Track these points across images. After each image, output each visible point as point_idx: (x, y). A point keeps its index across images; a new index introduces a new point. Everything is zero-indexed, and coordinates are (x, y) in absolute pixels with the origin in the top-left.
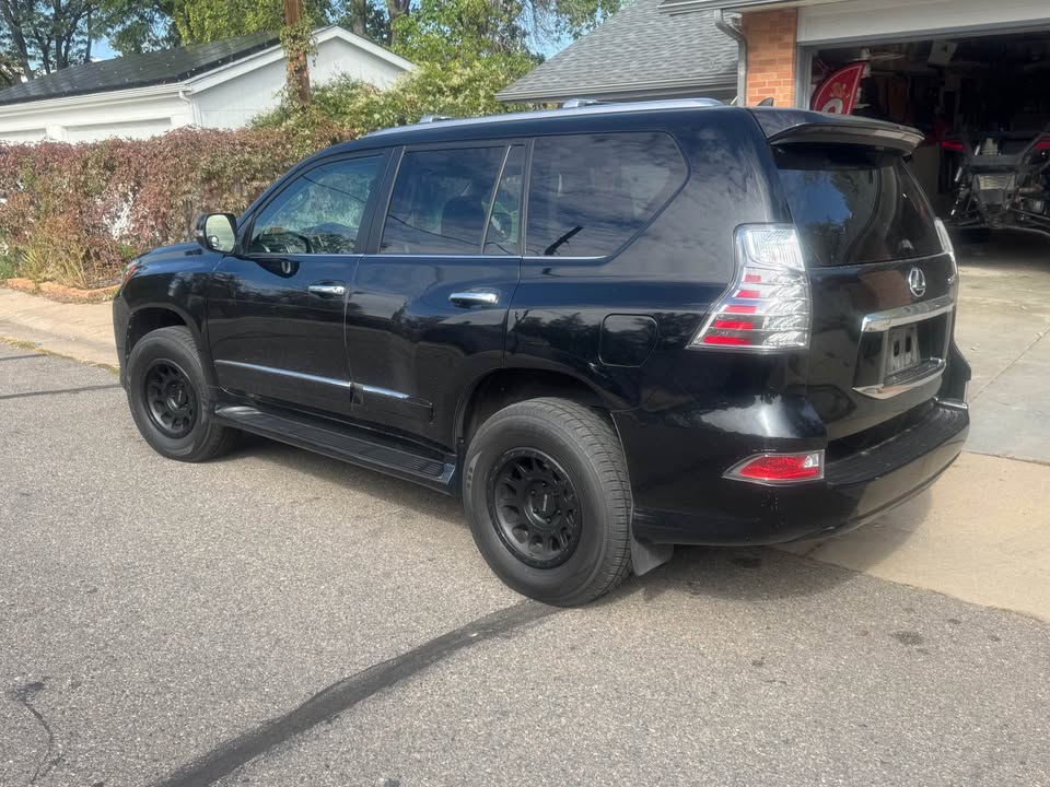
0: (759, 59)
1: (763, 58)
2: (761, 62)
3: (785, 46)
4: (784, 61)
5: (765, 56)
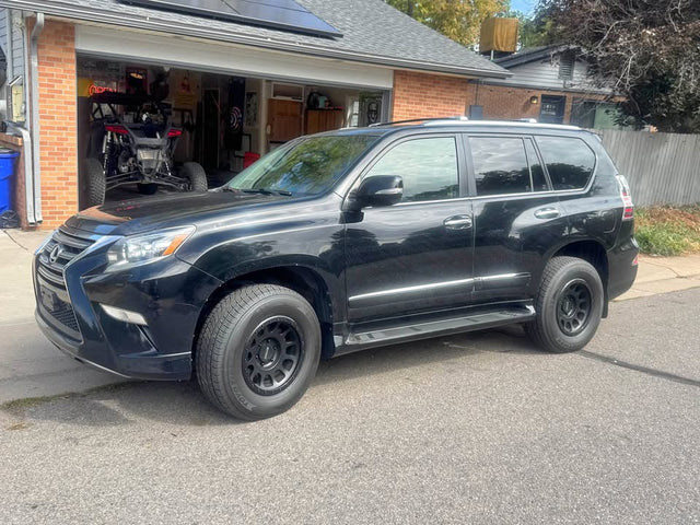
0: (45, 55)
2: (48, 58)
3: (70, 50)
4: (69, 61)
5: (52, 54)
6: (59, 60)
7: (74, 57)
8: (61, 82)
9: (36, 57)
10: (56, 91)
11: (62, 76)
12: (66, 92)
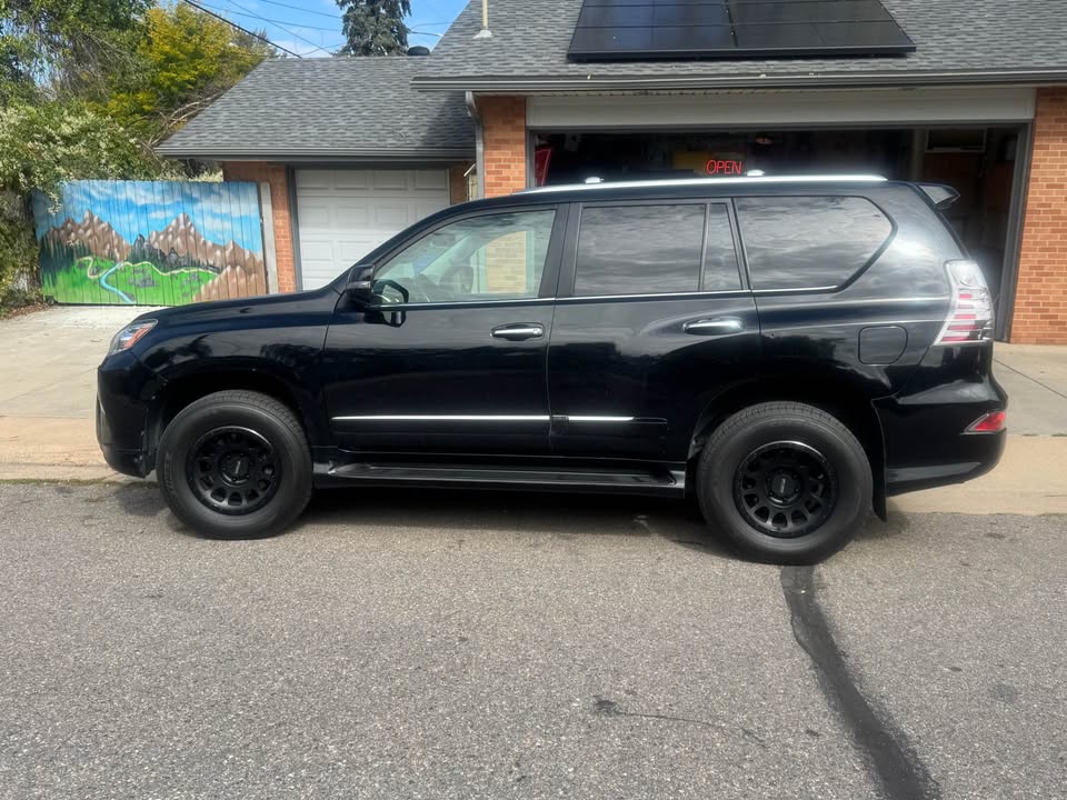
0: (494, 138)
1: (499, 137)
2: (496, 141)
3: (517, 129)
4: (518, 142)
5: (500, 136)
6: (506, 141)
7: (522, 135)
8: (509, 167)
9: (481, 141)
10: (503, 179)
11: (510, 161)
12: (515, 179)
